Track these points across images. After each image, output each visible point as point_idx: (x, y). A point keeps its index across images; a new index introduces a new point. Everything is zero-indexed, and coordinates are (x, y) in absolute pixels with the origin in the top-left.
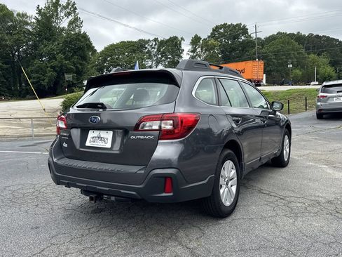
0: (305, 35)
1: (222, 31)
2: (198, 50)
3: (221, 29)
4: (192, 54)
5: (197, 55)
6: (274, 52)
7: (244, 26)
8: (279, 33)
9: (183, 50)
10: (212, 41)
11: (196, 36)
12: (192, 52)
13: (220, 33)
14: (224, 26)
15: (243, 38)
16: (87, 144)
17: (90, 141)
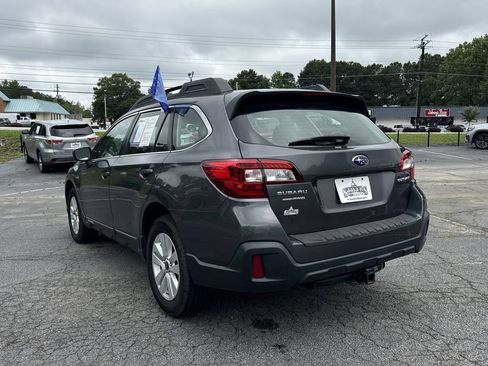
16: (343, 200)
17: (346, 196)
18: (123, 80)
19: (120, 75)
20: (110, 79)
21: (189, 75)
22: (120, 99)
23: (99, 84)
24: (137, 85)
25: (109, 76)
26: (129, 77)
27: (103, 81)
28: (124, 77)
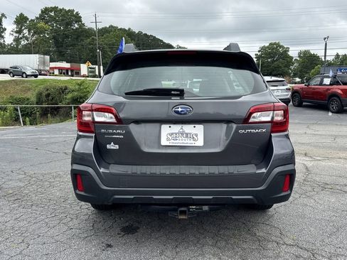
0: (135, 32)
1: (52, 14)
2: (25, 31)
3: (51, 11)
4: (17, 35)
5: (23, 37)
6: (109, 45)
7: (77, 14)
8: (111, 26)
9: (5, 29)
10: (42, 24)
11: (21, 15)
12: (16, 32)
13: (51, 16)
14: (55, 9)
15: (76, 25)
16: (164, 142)
17: (168, 139)
18: (277, 47)
19: (275, 44)
20: (268, 47)
21: (325, 39)
22: (273, 61)
23: (259, 51)
24: (287, 50)
25: (267, 45)
26: (281, 44)
27: (263, 49)
28: (278, 45)
